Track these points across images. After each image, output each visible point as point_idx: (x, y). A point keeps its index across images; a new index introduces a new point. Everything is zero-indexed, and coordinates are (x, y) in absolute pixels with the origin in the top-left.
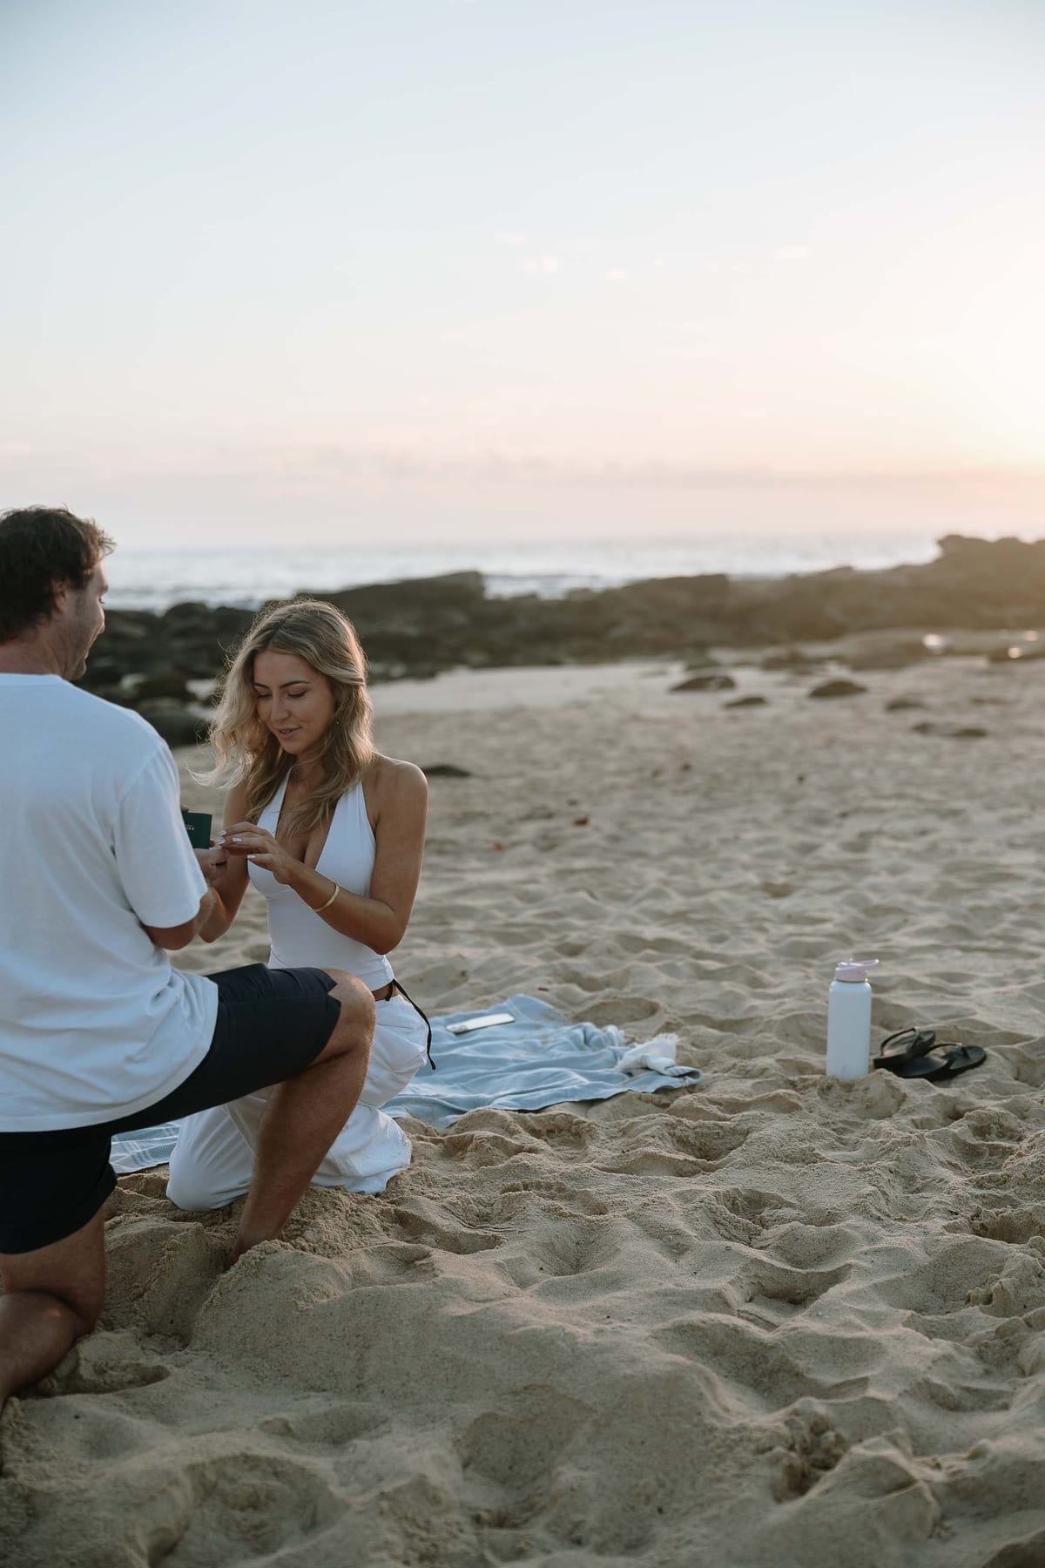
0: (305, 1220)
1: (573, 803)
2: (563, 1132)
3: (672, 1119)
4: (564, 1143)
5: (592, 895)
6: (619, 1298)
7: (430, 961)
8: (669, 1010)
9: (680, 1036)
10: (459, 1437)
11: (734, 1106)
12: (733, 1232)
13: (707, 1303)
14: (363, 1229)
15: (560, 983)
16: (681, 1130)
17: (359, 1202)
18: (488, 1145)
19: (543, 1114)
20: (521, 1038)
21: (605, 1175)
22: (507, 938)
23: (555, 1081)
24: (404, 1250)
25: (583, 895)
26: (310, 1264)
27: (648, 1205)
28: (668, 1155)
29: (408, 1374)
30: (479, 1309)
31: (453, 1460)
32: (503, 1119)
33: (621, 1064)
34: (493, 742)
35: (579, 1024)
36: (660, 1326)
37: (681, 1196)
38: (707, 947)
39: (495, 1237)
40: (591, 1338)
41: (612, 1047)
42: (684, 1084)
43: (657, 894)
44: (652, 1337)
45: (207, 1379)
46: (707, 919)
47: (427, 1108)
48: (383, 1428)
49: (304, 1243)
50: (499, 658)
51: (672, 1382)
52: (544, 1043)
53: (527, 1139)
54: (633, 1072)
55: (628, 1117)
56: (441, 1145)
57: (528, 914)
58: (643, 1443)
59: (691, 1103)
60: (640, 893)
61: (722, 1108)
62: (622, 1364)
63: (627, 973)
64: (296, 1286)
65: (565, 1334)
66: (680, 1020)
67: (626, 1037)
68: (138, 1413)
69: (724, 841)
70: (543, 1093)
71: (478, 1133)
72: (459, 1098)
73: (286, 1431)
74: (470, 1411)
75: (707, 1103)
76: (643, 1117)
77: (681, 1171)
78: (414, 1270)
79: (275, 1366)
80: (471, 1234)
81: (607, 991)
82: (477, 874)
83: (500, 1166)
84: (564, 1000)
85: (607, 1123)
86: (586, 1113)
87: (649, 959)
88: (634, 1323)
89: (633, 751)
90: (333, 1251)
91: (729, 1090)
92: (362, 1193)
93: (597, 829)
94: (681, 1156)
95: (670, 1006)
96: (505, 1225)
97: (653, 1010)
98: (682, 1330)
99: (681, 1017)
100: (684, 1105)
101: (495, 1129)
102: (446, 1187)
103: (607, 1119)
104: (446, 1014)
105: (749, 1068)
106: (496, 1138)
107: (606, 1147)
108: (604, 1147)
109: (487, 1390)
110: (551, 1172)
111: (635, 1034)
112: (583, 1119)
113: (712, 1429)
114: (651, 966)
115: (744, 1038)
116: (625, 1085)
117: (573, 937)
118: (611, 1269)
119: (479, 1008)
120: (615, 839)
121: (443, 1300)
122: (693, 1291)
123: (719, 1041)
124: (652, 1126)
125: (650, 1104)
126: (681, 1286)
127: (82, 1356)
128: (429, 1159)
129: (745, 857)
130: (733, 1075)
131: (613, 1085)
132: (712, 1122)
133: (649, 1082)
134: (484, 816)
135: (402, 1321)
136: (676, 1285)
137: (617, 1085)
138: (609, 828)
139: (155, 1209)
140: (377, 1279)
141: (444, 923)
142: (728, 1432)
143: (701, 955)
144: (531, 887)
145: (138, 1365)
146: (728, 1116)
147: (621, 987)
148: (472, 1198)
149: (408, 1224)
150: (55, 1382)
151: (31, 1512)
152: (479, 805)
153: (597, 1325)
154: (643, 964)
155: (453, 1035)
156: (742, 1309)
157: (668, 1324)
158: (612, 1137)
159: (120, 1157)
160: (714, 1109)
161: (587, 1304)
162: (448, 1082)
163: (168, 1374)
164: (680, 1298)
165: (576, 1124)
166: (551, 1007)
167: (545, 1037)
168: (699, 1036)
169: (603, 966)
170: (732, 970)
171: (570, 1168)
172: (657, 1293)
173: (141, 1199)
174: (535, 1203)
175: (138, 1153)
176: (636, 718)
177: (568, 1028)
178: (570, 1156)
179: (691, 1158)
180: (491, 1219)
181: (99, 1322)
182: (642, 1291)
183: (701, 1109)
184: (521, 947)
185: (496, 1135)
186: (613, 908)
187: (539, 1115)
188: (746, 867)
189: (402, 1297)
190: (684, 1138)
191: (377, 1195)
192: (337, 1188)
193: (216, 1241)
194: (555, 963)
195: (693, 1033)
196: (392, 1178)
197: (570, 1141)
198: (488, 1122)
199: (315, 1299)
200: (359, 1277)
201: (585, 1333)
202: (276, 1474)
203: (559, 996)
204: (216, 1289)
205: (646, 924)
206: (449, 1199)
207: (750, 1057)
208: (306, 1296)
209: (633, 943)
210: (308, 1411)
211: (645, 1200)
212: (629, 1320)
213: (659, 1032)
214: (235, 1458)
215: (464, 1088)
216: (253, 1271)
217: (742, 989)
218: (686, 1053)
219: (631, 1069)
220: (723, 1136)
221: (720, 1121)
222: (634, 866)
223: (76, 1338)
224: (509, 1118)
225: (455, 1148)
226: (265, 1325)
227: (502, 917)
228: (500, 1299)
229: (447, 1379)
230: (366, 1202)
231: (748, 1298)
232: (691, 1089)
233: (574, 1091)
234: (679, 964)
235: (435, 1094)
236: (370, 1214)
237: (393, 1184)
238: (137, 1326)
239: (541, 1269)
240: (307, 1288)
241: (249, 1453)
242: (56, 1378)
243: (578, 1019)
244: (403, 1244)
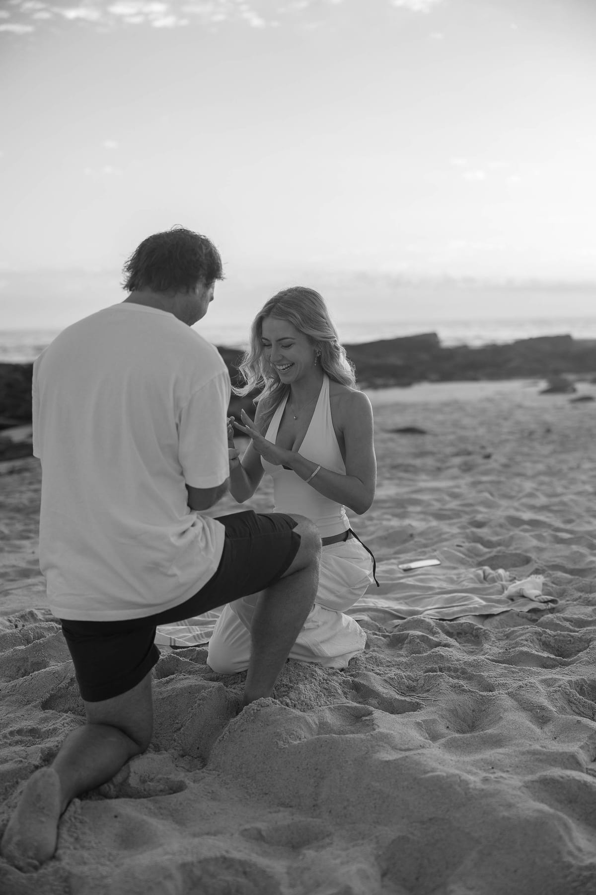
0: (292, 685)
1: (483, 447)
2: (467, 635)
3: (539, 629)
4: (468, 641)
5: (492, 494)
6: (501, 754)
7: (392, 527)
8: (537, 561)
9: (545, 577)
10: (380, 853)
11: (581, 623)
12: (582, 709)
13: (564, 762)
14: (330, 693)
15: (470, 542)
16: (545, 637)
17: (329, 674)
18: (418, 641)
19: (455, 622)
20: (444, 575)
21: (494, 664)
22: (440, 516)
23: (464, 601)
24: (356, 708)
25: (487, 495)
26: (289, 716)
27: (523, 687)
28: (536, 653)
29: (348, 800)
30: (401, 756)
31: (374, 872)
32: (429, 624)
33: (506, 593)
34: (440, 417)
35: (481, 567)
36: (529, 778)
37: (544, 682)
38: (562, 526)
39: (418, 704)
40: (479, 785)
41: (501, 582)
42: (547, 607)
43: (531, 495)
44: (524, 786)
45: (213, 792)
46: (562, 510)
47: (381, 615)
48: (327, 840)
49: (288, 701)
50: (446, 376)
51: (539, 824)
52: (458, 578)
53: (443, 638)
54: (514, 598)
55: (510, 627)
56: (388, 638)
57: (453, 504)
58: (515, 871)
59: (552, 620)
60: (521, 495)
61: (573, 624)
62: (502, 808)
63: (512, 538)
64: (278, 730)
65: (461, 781)
66: (545, 568)
67: (510, 577)
68: (162, 814)
69: (571, 469)
70: (455, 609)
71: (412, 632)
72: (402, 610)
73: (259, 837)
74: (390, 833)
75: (562, 620)
76: (520, 627)
77: (545, 664)
78: (361, 723)
79: (260, 786)
80: (401, 700)
81: (499, 548)
82: (425, 482)
83: (425, 654)
84: (472, 553)
85: (497, 630)
86: (483, 623)
87: (526, 531)
88: (511, 774)
89: (518, 423)
90: (307, 707)
91: (577, 612)
92: (332, 668)
93: (496, 461)
94: (545, 655)
95: (538, 559)
96: (425, 695)
97: (527, 561)
98: (547, 782)
99: (545, 566)
100: (547, 621)
101: (423, 630)
102: (388, 666)
103: (497, 628)
104: (399, 558)
105: (590, 599)
106: (423, 636)
107: (495, 646)
108: (494, 645)
109: (403, 818)
110: (458, 660)
111: (516, 575)
112: (480, 626)
113: (569, 866)
114: (527, 534)
115: (587, 580)
116: (509, 606)
117: (479, 517)
118: (495, 732)
119: (419, 556)
120: (506, 466)
121: (377, 748)
122: (554, 752)
123: (570, 582)
124: (526, 633)
125: (524, 620)
126: (545, 747)
127: (132, 770)
128: (380, 647)
129: (584, 477)
130: (580, 603)
131: (501, 606)
132: (566, 633)
133: (524, 605)
134: (432, 453)
135: (347, 761)
136: (542, 747)
137: (503, 606)
138: (503, 460)
139: (199, 671)
140: (335, 728)
141: (403, 507)
142: (581, 869)
143: (558, 530)
144: (456, 490)
145: (168, 779)
146: (577, 629)
147: (507, 546)
148: (405, 675)
149: (361, 691)
150: (112, 786)
151: (67, 890)
152: (429, 447)
153: (485, 774)
154: (522, 534)
155: (402, 571)
156: (590, 767)
157: (535, 777)
158: (499, 640)
159: (185, 636)
160: (567, 624)
161: (478, 757)
162: (397, 599)
163: (186, 787)
164: (544, 757)
165: (475, 630)
166: (464, 557)
167: (459, 574)
168: (557, 578)
169: (497, 534)
170: (578, 539)
171: (471, 658)
172: (528, 752)
173: (191, 664)
174: (446, 681)
175: (197, 634)
176: (520, 406)
177: (473, 570)
178: (471, 650)
179: (552, 656)
180: (417, 690)
181: (151, 745)
182: (517, 749)
183: (559, 624)
184: (448, 522)
185: (424, 634)
186: (504, 503)
187: (452, 622)
188: (584, 483)
189: (348, 744)
190: (547, 642)
191: (342, 670)
192: (316, 664)
193: (232, 695)
194: (468, 531)
195: (553, 576)
196: (353, 659)
197: (473, 641)
198: (419, 626)
199: (291, 741)
200: (323, 726)
201: (475, 780)
202: (245, 873)
203: (468, 550)
204: (227, 729)
205: (524, 512)
206: (389, 675)
207: (591, 592)
208: (284, 738)
209: (516, 522)
210: (276, 823)
211: (521, 683)
212: (508, 771)
213: (531, 574)
214: (216, 859)
215: (406, 603)
216: (252, 718)
217: (584, 550)
218: (549, 588)
219: (513, 596)
220: (574, 642)
221: (571, 632)
222: (517, 480)
223: (130, 757)
224: (433, 624)
225: (396, 642)
226: (256, 756)
227: (437, 505)
228: (417, 749)
229: (375, 807)
230: (334, 674)
231: (593, 759)
232: (552, 610)
233: (476, 609)
234: (545, 534)
235: (387, 606)
236: (335, 683)
237: (353, 663)
238: (175, 750)
239: (448, 727)
240: (286, 733)
241: (227, 855)
242: (113, 784)
243: (480, 564)
244: (355, 704)
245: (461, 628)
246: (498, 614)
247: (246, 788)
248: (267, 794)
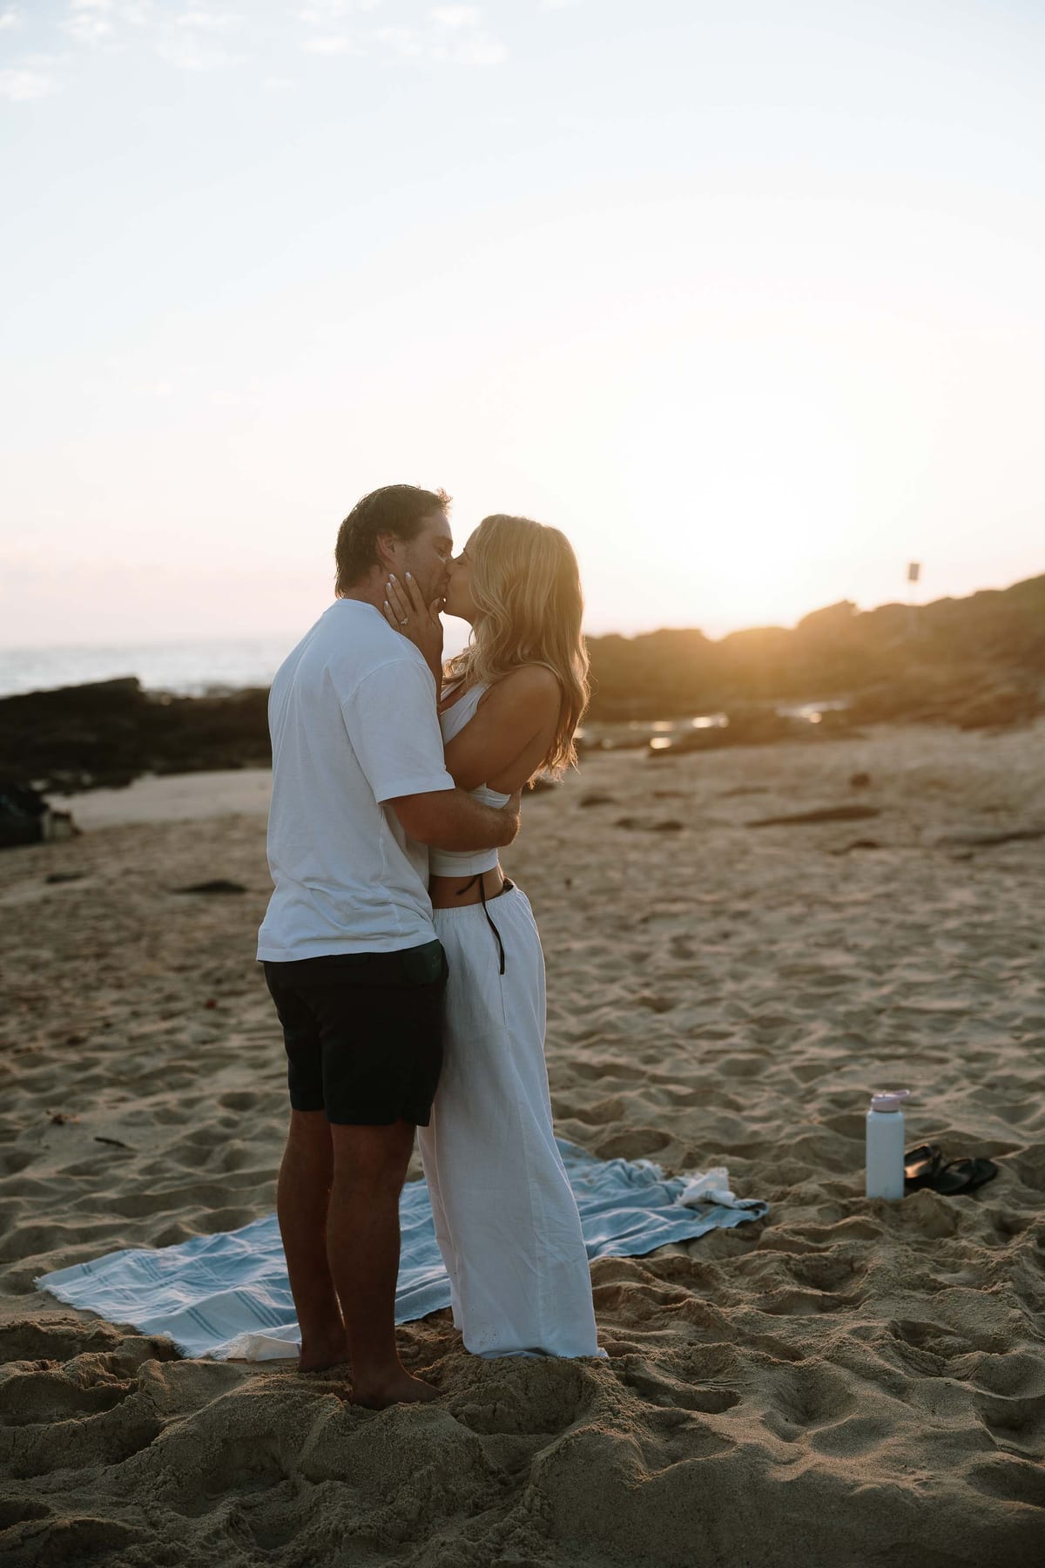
2: (688, 1275)
3: (780, 1254)
8: (680, 1139)
11: (819, 1236)
16: (792, 1265)
18: (639, 1296)
19: (655, 1258)
21: (771, 1317)
23: (637, 1221)
28: (801, 1291)
33: (681, 1200)
35: (614, 1161)
39: (728, 1392)
42: (756, 1217)
53: (667, 1286)
54: (701, 1207)
59: (781, 1236)
61: (807, 1238)
66: (698, 1150)
77: (823, 1306)
94: (814, 1291)
95: (678, 1136)
97: (666, 1141)
99: (697, 1147)
100: (776, 1238)
108: (736, 1287)
112: (694, 1259)
133: (721, 1216)
158: (736, 1277)
160: (802, 1239)
170: (703, 1094)
177: (605, 1165)
179: (826, 1293)
183: (792, 1241)
190: (801, 1273)
198: (618, 1271)
209: (587, 1071)
219: (695, 1204)
224: (632, 1265)
243: (607, 1155)
245: (671, 1266)
246: (702, 1237)
247: (609, 1554)
248: (644, 1556)
